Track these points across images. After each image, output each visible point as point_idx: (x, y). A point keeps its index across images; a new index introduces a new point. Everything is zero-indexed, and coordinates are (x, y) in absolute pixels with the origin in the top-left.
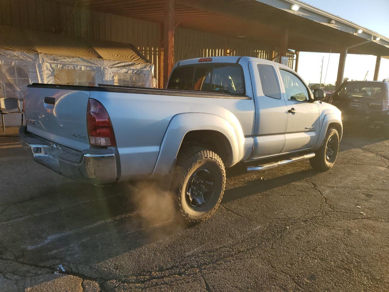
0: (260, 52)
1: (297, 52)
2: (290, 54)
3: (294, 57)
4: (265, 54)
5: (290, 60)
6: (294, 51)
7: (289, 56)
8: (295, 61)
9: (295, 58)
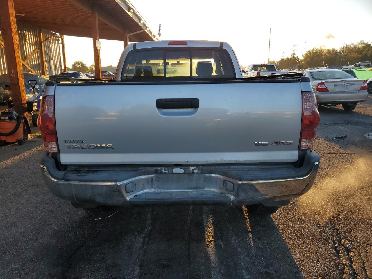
0: (27, 33)
1: (62, 36)
2: (55, 38)
3: (59, 40)
4: (32, 36)
5: (57, 44)
6: (58, 34)
7: (55, 40)
8: (61, 45)
9: (60, 42)
